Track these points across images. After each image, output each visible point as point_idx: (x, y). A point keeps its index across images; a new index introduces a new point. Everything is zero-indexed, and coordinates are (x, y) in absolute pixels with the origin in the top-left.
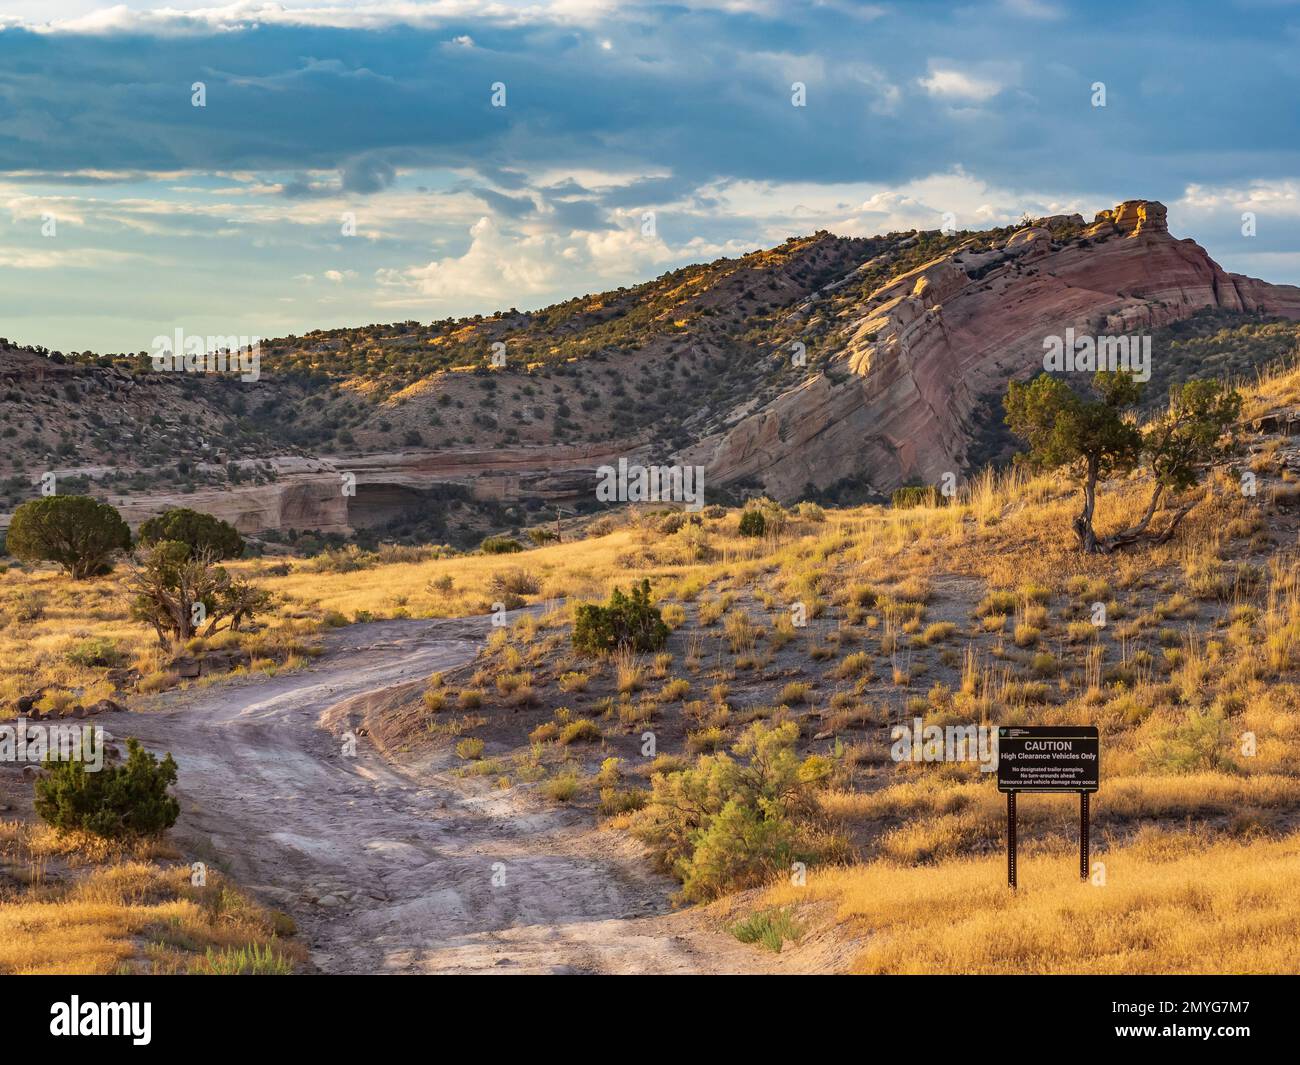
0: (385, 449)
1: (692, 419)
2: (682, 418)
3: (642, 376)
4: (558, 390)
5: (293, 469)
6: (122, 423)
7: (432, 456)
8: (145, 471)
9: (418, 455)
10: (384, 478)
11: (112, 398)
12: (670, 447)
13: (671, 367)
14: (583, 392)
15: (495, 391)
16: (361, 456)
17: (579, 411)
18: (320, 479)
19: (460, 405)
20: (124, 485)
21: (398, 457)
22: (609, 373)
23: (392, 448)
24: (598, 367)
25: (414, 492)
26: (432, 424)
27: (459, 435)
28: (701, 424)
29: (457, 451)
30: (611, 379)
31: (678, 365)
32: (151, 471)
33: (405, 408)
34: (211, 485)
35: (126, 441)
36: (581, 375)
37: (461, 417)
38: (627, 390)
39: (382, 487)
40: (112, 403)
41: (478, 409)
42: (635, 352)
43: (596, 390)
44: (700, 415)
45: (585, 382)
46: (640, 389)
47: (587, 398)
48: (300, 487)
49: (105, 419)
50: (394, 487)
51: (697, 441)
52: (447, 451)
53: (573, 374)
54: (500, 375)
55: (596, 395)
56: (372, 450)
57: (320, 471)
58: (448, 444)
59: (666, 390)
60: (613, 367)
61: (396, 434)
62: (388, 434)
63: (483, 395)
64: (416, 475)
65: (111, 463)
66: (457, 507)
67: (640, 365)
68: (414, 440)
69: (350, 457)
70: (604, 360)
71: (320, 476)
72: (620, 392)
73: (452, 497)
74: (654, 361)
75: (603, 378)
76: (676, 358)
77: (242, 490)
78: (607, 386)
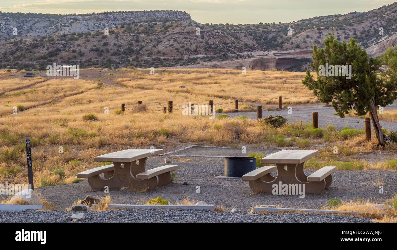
0: (290, 49)
1: (371, 41)
2: (368, 41)
3: (362, 30)
4: (338, 33)
5: (258, 55)
6: (214, 44)
7: (301, 51)
8: (214, 56)
9: (298, 50)
10: (289, 56)
11: (213, 37)
12: (363, 48)
13: (371, 27)
14: (346, 34)
15: (321, 34)
16: (283, 51)
17: (343, 39)
18: (266, 57)
19: (312, 38)
20: (206, 59)
21: (293, 51)
22: (353, 29)
23: (292, 48)
24: (351, 28)
25: (297, 60)
26: (304, 43)
27: (310, 45)
28: (373, 42)
29: (308, 49)
30: (353, 31)
31: (373, 27)
32: (216, 56)
33: (298, 38)
34: (229, 59)
35: (213, 48)
36: (346, 30)
37: (311, 41)
38: (357, 33)
39: (288, 58)
40: (213, 39)
41: (316, 39)
42: (362, 23)
43: (349, 33)
44: (373, 40)
45: (346, 31)
46: (361, 33)
47: (346, 36)
48: (260, 59)
49: (209, 43)
50: (291, 58)
51: (370, 46)
52: (305, 49)
53: (344, 29)
54: (324, 30)
55: (349, 35)
56: (286, 49)
57: (266, 55)
58: (306, 48)
59: (368, 33)
60: (354, 27)
61: (294, 45)
62: (292, 45)
63: (318, 35)
64: (297, 55)
65: (206, 54)
66: (306, 63)
67: (362, 27)
68: (298, 47)
69: (280, 51)
70: (353, 26)
71: (267, 56)
72: (355, 34)
73: (305, 61)
74: (366, 26)
75: (352, 30)
76: (373, 25)
77: (238, 60)
78: (352, 32)
